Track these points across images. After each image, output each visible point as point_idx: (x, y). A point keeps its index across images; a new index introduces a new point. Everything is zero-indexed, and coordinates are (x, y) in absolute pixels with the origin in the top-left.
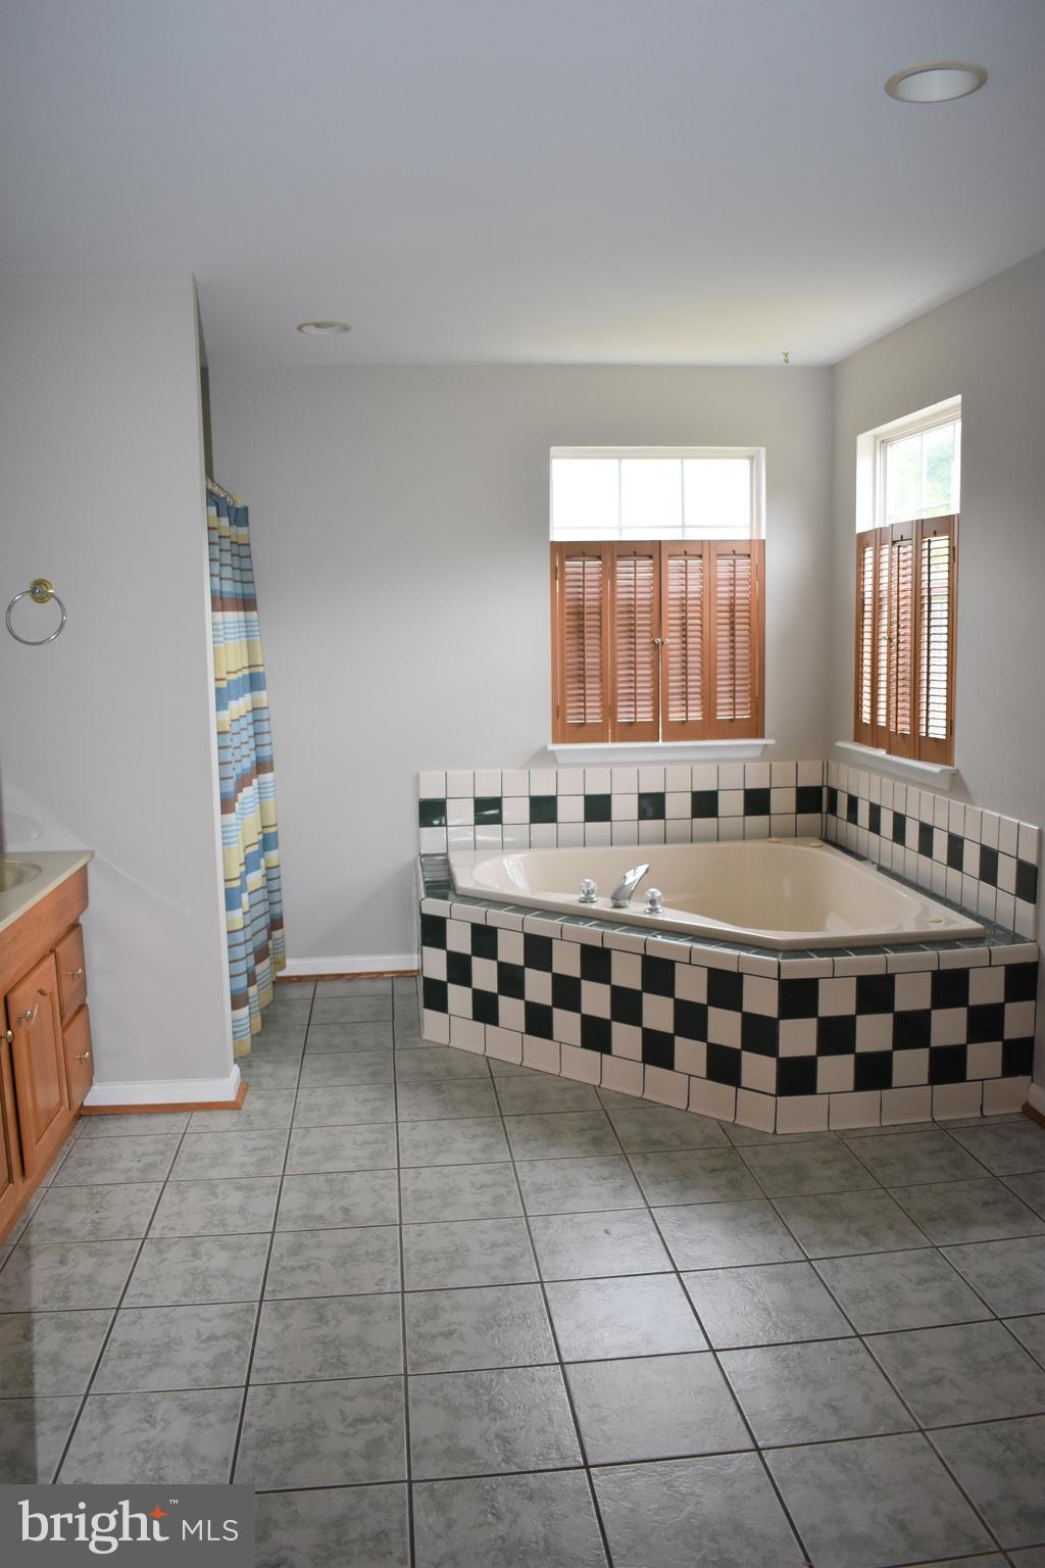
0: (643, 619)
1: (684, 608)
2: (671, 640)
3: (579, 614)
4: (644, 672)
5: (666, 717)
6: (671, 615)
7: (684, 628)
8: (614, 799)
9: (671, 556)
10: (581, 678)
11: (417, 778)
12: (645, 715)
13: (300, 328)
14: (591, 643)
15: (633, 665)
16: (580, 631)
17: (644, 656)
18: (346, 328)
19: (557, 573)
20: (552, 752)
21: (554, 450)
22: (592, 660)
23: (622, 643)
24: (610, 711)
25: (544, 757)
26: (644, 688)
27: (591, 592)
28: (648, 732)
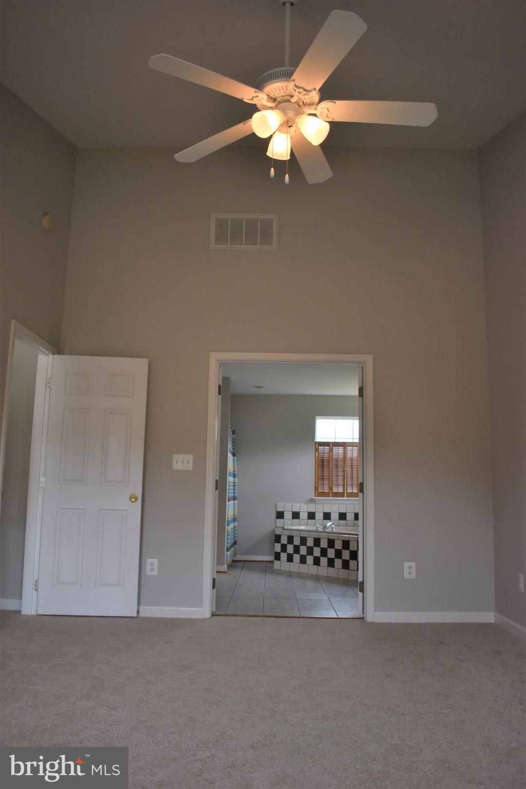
0: (340, 463)
1: (352, 460)
2: (348, 469)
3: (323, 461)
4: (341, 478)
5: (347, 491)
6: (348, 462)
7: (352, 466)
8: (332, 514)
9: (348, 446)
10: (323, 479)
11: (276, 505)
12: (341, 490)
13: (252, 387)
14: (326, 469)
15: (337, 476)
16: (323, 466)
17: (341, 473)
18: (261, 387)
19: (317, 450)
20: (314, 499)
21: (316, 417)
22: (326, 474)
23: (334, 470)
24: (331, 489)
25: (312, 501)
26: (341, 482)
27: (326, 456)
28: (342, 495)
